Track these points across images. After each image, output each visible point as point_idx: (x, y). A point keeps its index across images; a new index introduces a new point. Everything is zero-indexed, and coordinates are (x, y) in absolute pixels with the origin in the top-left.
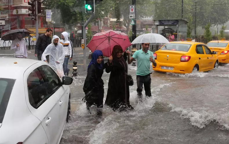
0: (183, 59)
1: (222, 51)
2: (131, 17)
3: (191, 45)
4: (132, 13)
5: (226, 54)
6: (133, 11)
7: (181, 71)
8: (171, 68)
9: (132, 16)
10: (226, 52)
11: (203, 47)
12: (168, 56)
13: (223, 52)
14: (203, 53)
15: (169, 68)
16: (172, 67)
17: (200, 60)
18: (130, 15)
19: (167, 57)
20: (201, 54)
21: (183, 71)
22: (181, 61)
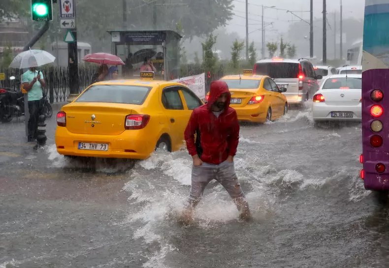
0: (130, 123)
1: (252, 96)
2: (64, 24)
3: (150, 88)
4: (67, 17)
5: (259, 102)
6: (71, 12)
7: (127, 151)
8: (103, 147)
9: (68, 24)
10: (258, 98)
11: (180, 92)
12: (94, 116)
13: (253, 99)
14: (181, 107)
15: (99, 147)
16: (103, 143)
17: (174, 123)
18: (62, 21)
19: (93, 119)
20: (176, 109)
21: (133, 151)
22: (127, 128)
